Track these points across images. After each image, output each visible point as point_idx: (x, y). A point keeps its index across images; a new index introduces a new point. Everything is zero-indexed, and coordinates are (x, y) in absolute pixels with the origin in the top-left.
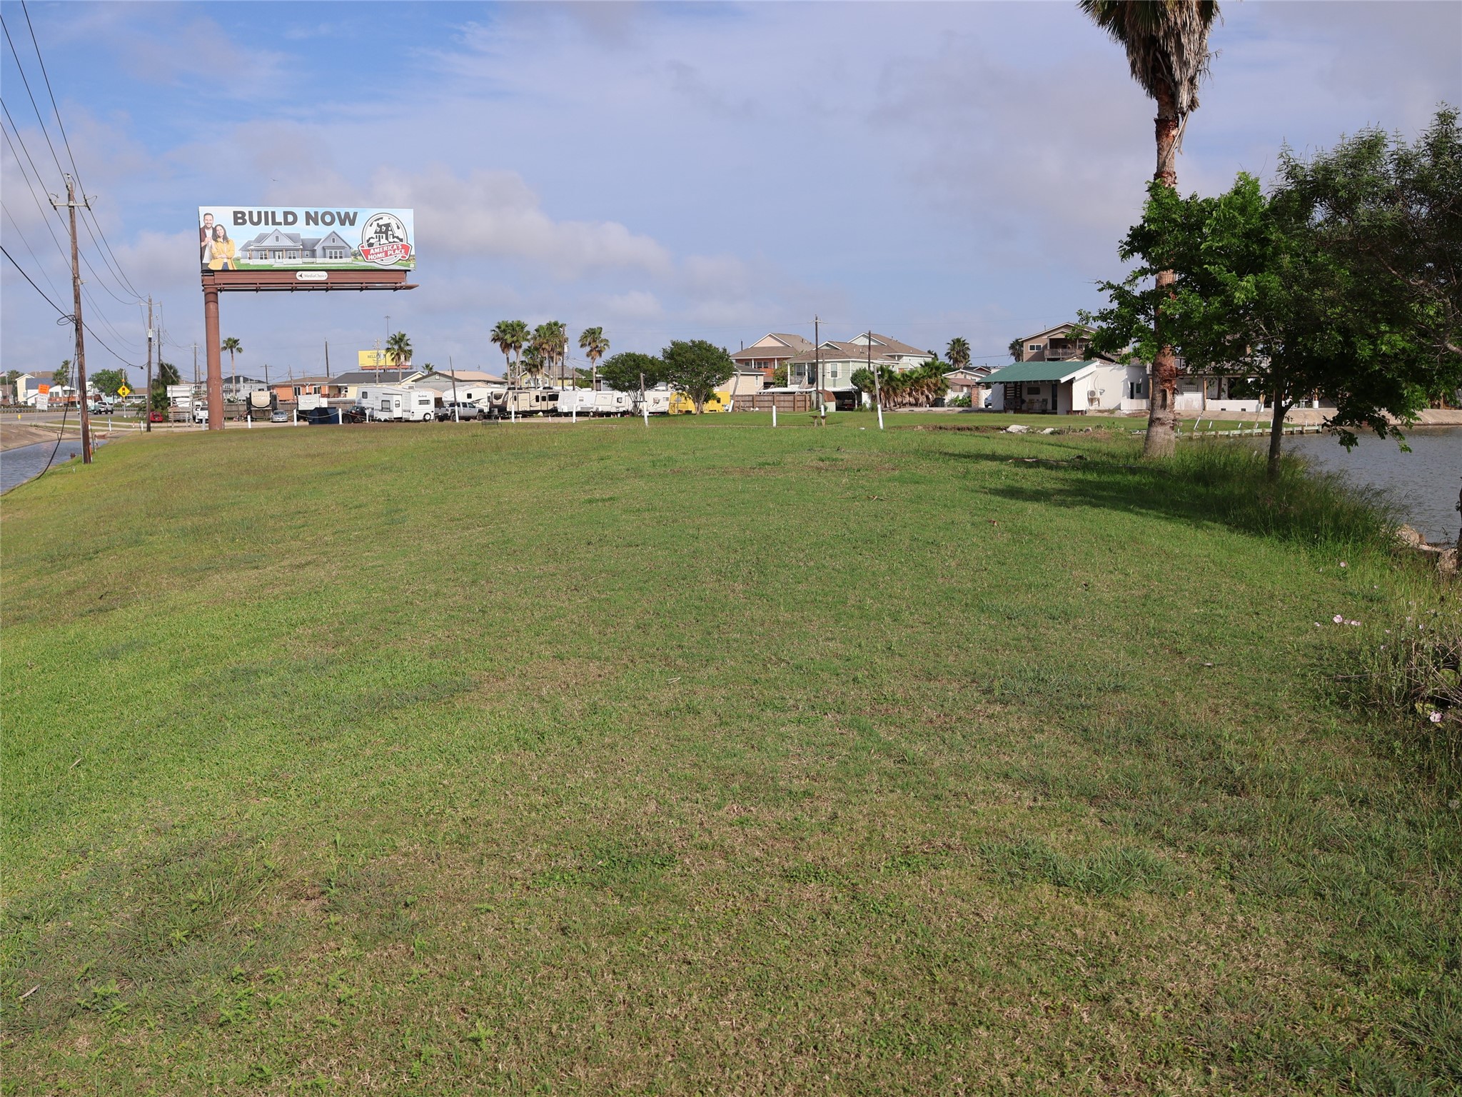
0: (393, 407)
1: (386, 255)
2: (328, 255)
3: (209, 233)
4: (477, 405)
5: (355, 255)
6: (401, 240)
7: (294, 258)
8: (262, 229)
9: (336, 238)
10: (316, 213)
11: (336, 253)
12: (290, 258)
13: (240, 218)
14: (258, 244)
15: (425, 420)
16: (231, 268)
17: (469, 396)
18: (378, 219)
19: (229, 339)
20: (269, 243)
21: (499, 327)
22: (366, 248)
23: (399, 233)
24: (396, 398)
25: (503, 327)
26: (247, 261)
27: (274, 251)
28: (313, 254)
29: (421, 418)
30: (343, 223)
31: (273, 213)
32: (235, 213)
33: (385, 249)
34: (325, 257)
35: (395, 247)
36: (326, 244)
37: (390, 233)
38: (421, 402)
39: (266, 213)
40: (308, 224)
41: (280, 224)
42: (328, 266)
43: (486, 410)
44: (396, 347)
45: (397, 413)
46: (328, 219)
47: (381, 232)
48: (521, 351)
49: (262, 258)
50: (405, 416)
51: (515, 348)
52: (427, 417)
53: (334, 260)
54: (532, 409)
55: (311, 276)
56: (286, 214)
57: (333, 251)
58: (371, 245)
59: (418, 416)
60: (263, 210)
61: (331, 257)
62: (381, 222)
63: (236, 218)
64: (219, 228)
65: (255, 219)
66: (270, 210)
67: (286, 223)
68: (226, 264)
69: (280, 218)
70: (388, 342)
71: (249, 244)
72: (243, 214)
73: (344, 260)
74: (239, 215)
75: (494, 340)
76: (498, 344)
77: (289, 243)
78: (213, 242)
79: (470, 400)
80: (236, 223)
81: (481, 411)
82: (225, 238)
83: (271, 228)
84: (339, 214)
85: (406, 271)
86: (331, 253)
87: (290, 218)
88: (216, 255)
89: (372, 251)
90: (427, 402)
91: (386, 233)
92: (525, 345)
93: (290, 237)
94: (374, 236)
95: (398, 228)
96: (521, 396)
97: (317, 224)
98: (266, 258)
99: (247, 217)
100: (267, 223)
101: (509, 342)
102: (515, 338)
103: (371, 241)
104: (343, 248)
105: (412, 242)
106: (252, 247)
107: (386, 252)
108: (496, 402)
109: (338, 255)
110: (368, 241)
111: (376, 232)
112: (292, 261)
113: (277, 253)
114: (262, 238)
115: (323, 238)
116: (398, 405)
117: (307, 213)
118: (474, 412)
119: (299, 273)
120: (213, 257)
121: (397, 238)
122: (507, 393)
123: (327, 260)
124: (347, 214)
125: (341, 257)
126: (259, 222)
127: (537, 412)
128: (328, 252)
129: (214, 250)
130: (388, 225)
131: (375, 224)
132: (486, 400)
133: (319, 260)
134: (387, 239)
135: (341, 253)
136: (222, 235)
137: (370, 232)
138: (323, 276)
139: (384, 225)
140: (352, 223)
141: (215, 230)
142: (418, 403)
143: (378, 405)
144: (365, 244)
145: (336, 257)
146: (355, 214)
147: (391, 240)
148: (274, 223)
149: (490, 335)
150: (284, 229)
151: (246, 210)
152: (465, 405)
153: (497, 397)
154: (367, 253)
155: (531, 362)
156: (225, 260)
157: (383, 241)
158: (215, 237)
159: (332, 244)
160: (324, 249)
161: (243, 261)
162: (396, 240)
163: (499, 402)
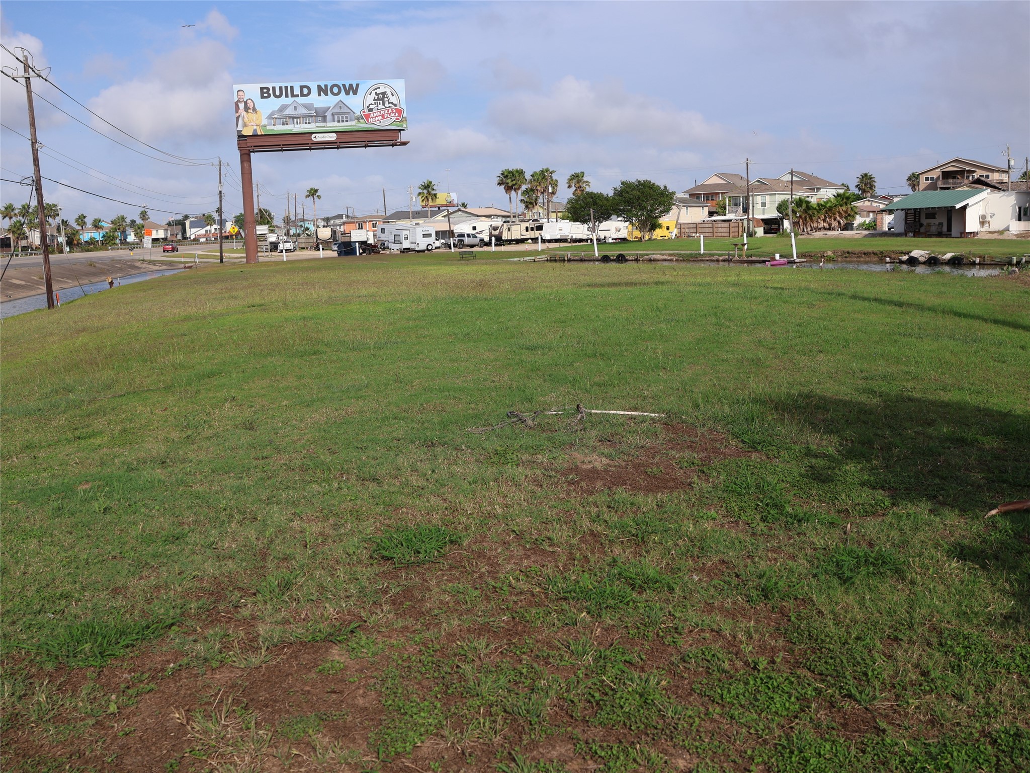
0: (403, 240)
1: (383, 118)
2: (336, 119)
3: (242, 106)
4: (478, 235)
5: (358, 119)
6: (395, 105)
7: (309, 123)
8: (284, 100)
9: (342, 105)
10: (326, 86)
11: (343, 118)
12: (306, 123)
13: (265, 93)
14: (281, 113)
15: (428, 250)
16: (259, 134)
17: (474, 228)
18: (376, 89)
19: (311, 189)
20: (289, 112)
21: (502, 174)
22: (367, 112)
23: (393, 99)
24: (404, 232)
25: (506, 174)
26: (272, 127)
27: (293, 118)
28: (324, 119)
29: (424, 248)
30: (347, 93)
31: (292, 88)
32: (262, 89)
33: (383, 113)
34: (334, 121)
35: (390, 111)
36: (334, 111)
37: (386, 99)
38: (425, 236)
39: (286, 88)
40: (319, 95)
41: (297, 96)
42: (337, 129)
43: (487, 239)
44: (425, 192)
45: (406, 245)
46: (336, 90)
47: (378, 99)
48: (520, 192)
49: (283, 124)
50: (412, 246)
51: (515, 190)
52: (430, 248)
53: (341, 124)
54: (522, 237)
55: (323, 137)
56: (302, 88)
57: (340, 117)
58: (371, 110)
59: (422, 247)
60: (283, 85)
61: (339, 122)
62: (378, 91)
63: (262, 93)
64: (249, 101)
65: (278, 93)
66: (289, 85)
67: (302, 95)
68: (255, 130)
69: (297, 91)
70: (419, 188)
71: (273, 113)
72: (268, 89)
73: (349, 123)
74: (265, 90)
75: (500, 184)
76: (503, 187)
77: (304, 111)
78: (245, 113)
79: (474, 232)
80: (262, 97)
81: (482, 240)
82: (254, 109)
83: (290, 100)
84: (344, 86)
85: (400, 130)
86: (339, 118)
87: (305, 91)
88: (248, 123)
89: (372, 115)
90: (429, 235)
91: (383, 99)
92: (524, 187)
93: (305, 106)
94: (373, 103)
95: (393, 95)
96: (513, 228)
97: (326, 94)
98: (287, 124)
99: (271, 92)
100: (287, 96)
101: (510, 185)
102: (514, 182)
103: (371, 107)
104: (348, 113)
105: (404, 106)
106: (276, 116)
107: (383, 116)
108: (494, 233)
109: (345, 120)
110: (368, 107)
111: (374, 100)
112: (308, 126)
113: (295, 120)
114: (283, 108)
115: (332, 106)
116: (406, 239)
117: (319, 87)
118: (476, 241)
119: (313, 136)
120: (245, 125)
121: (392, 103)
122: (503, 225)
123: (336, 124)
124: (351, 86)
125: (347, 121)
126: (280, 96)
127: (527, 239)
128: (336, 117)
129: (246, 119)
130: (384, 94)
131: (374, 92)
132: (488, 231)
133: (330, 124)
134: (384, 104)
135: (346, 117)
136: (251, 107)
137: (370, 99)
138: (333, 137)
139: (381, 93)
140: (355, 93)
141: (246, 103)
142: (421, 236)
143: (392, 239)
144: (366, 110)
145: (343, 121)
146: (358, 85)
147: (387, 105)
148: (293, 95)
149: (497, 180)
150: (301, 100)
151: (270, 86)
152: (469, 236)
153: (495, 229)
154: (368, 116)
155: (528, 200)
156: (255, 127)
157: (381, 106)
158: (247, 109)
159: (339, 111)
160: (333, 115)
161: (268, 128)
162: (391, 105)
163: (497, 233)
